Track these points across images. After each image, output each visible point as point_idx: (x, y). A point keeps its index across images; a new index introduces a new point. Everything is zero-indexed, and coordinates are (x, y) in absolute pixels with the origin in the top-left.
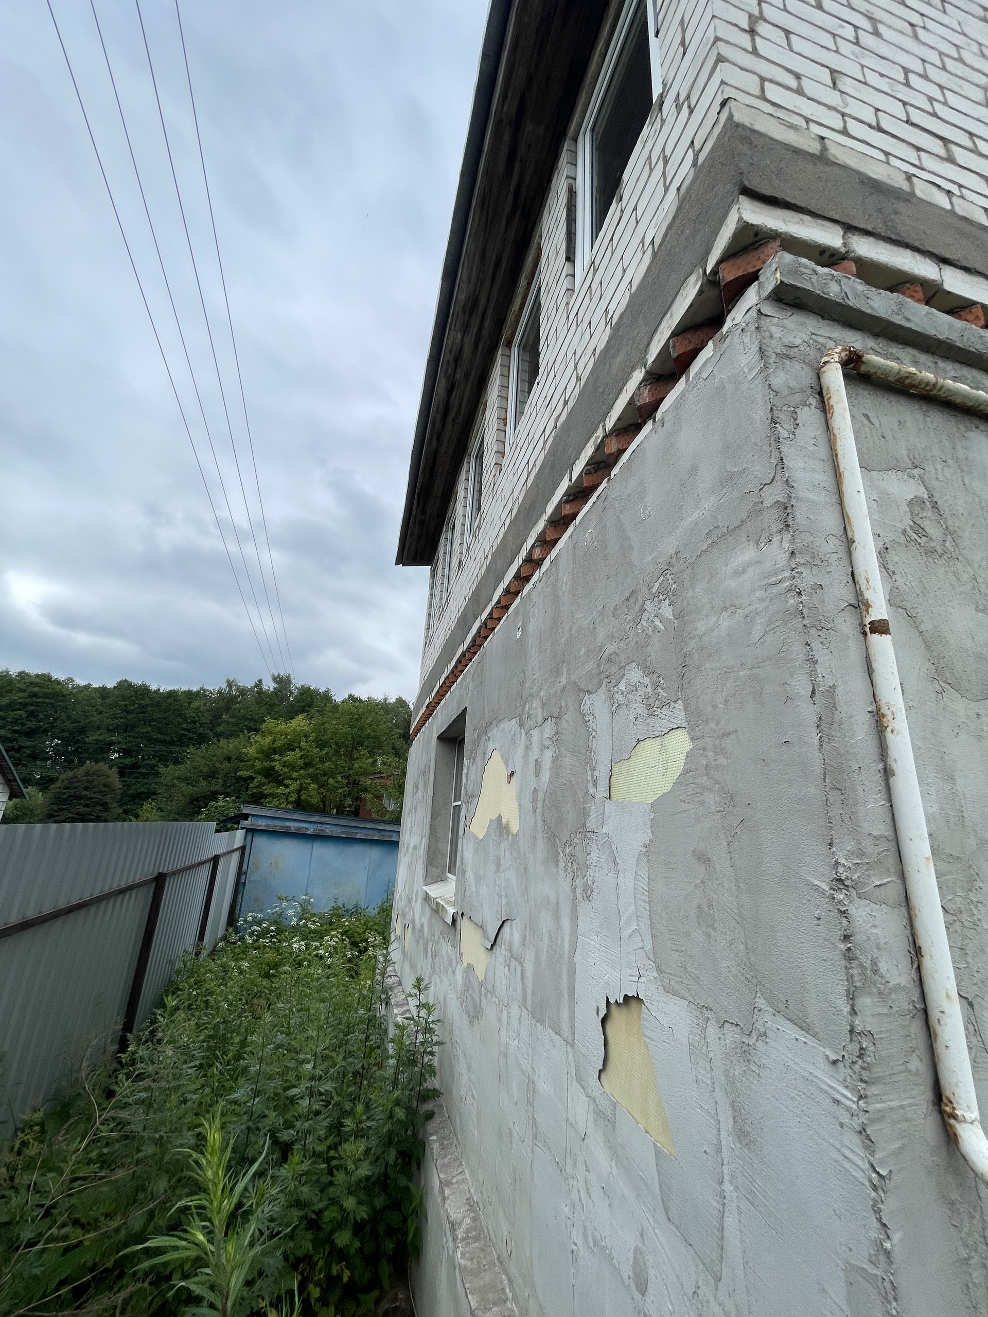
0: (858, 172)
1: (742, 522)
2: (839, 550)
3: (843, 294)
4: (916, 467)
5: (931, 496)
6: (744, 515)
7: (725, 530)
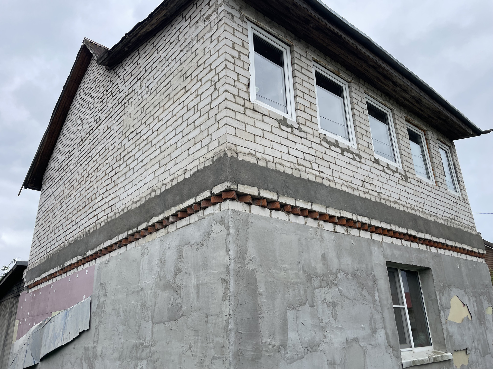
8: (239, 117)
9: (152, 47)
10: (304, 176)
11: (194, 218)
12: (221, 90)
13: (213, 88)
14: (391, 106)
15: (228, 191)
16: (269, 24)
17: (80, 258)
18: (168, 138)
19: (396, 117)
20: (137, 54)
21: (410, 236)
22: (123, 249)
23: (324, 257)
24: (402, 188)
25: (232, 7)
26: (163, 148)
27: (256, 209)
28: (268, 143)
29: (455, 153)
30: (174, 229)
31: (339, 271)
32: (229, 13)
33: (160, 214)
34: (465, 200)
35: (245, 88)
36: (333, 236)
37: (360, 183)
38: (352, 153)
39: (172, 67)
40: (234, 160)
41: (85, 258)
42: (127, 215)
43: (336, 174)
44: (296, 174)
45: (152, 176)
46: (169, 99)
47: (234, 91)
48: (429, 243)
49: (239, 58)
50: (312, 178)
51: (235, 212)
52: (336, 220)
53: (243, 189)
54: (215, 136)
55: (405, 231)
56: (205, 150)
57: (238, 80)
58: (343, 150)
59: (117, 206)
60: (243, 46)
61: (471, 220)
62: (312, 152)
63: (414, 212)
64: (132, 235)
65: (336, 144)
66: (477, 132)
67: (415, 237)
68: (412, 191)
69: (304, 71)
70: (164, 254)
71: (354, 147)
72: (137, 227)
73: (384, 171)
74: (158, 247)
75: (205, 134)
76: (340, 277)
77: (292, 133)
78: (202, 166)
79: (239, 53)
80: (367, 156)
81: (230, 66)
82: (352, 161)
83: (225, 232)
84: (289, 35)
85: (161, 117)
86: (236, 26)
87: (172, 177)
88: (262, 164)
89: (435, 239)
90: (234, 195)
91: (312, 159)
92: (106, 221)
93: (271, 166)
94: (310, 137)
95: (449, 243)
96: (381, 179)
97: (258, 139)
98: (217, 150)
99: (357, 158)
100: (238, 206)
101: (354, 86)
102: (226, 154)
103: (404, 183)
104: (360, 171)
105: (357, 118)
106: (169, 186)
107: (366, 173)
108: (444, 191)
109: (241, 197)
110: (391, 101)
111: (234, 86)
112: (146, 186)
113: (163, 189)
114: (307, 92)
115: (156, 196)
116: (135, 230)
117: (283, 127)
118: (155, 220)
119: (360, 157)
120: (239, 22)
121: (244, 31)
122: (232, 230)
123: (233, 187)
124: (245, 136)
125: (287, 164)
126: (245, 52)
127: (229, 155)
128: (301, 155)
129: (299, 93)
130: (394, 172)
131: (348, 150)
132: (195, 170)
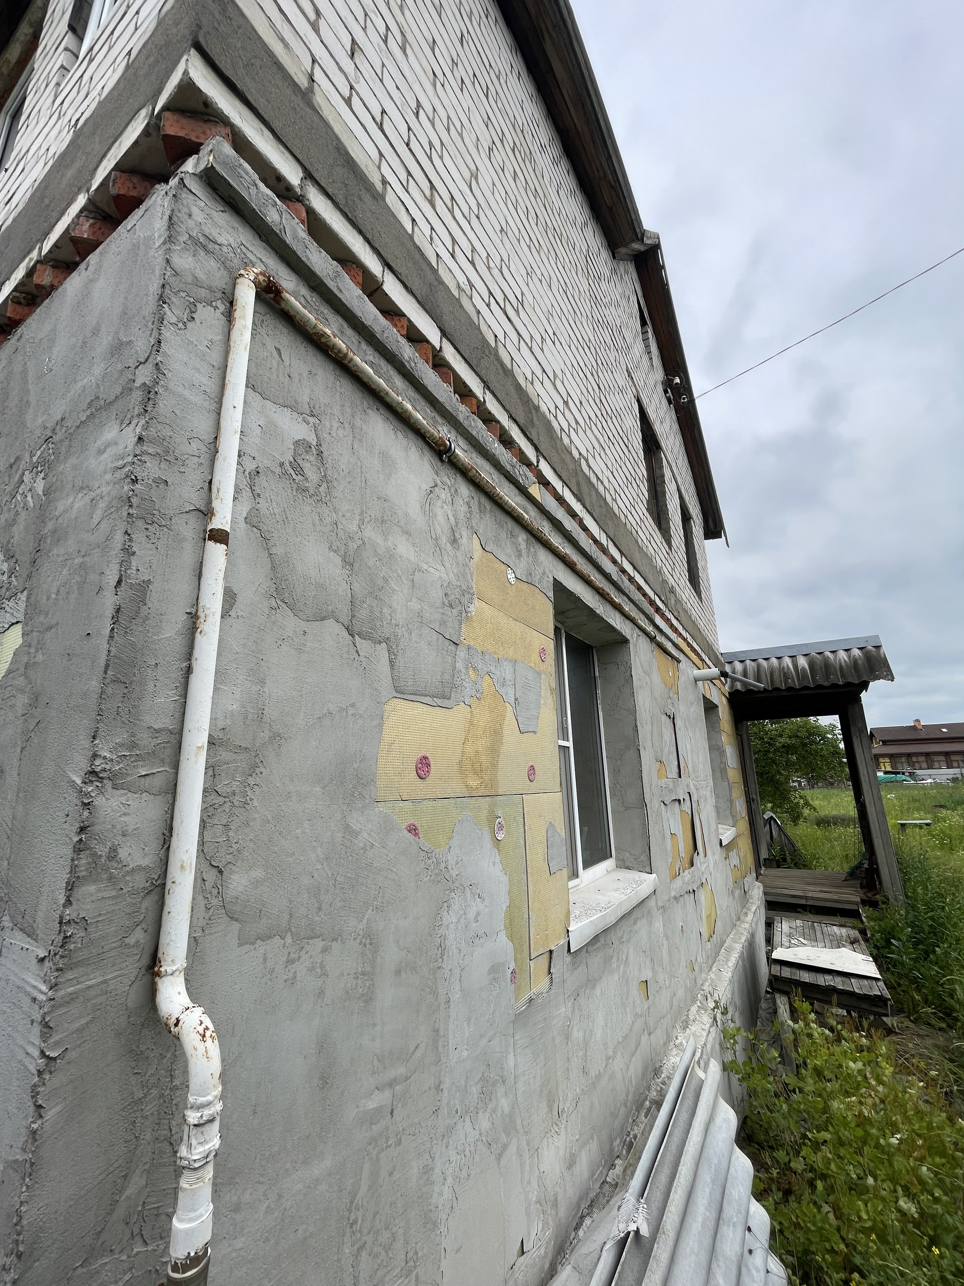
0: (337, 138)
1: (117, 397)
2: (202, 456)
3: (282, 227)
4: (314, 416)
5: (319, 445)
6: (119, 390)
7: (102, 402)
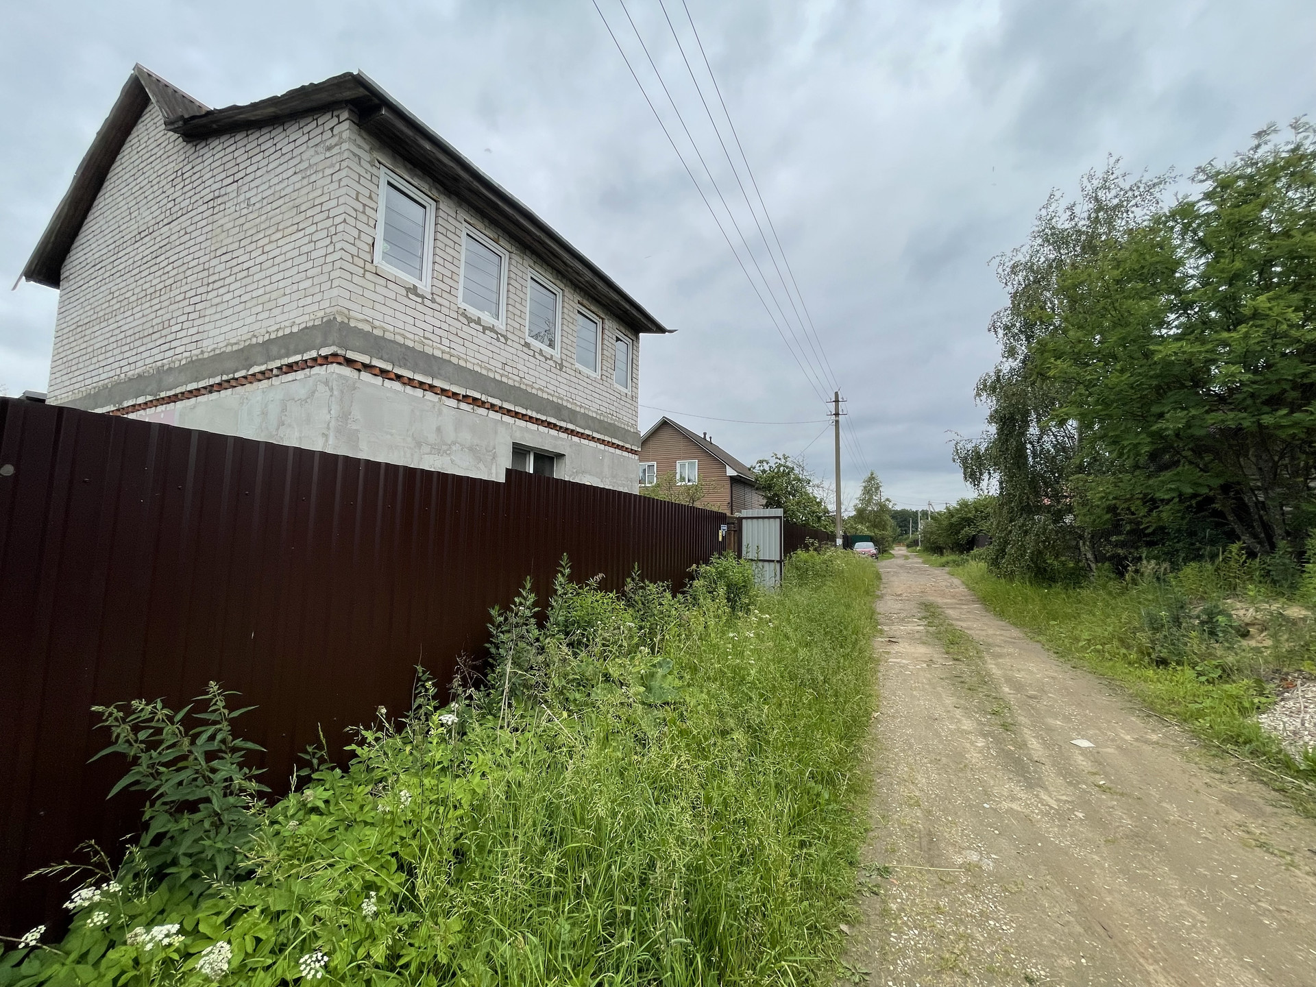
8: (356, 279)
9: (255, 143)
10: (428, 350)
11: (300, 375)
12: (338, 246)
13: (328, 240)
14: (562, 286)
15: (335, 355)
16: (410, 171)
17: (150, 398)
18: (274, 279)
19: (566, 299)
20: (232, 141)
21: (549, 423)
22: (215, 395)
23: (439, 429)
24: (554, 376)
25: (359, 147)
26: (268, 289)
27: (365, 376)
28: (391, 312)
29: (638, 347)
30: (279, 383)
31: (454, 443)
32: (355, 155)
33: (262, 364)
34: (634, 398)
35: (367, 248)
36: (454, 412)
37: (500, 365)
38: (497, 333)
39: (283, 189)
40: (344, 327)
41: (158, 400)
42: (219, 358)
43: (470, 353)
44: (419, 347)
45: (253, 318)
46: (278, 230)
47: (354, 251)
48: (572, 432)
49: (364, 212)
50: (438, 353)
51: (340, 376)
52: (461, 398)
53: (351, 355)
54: (326, 295)
55: (544, 418)
56: (315, 307)
57: (359, 237)
58: (485, 328)
59: (205, 343)
60: (370, 197)
61: (634, 418)
62: (445, 326)
63: (560, 401)
64: (228, 381)
65: (478, 322)
66: (660, 329)
67: (555, 425)
68: (565, 381)
69: (449, 234)
70: (266, 406)
71: (500, 325)
72: (234, 373)
73: (534, 356)
74: (259, 398)
75: (317, 289)
76: (454, 448)
77: (423, 303)
78: (310, 324)
79: (365, 205)
80: (516, 339)
81: (351, 221)
82: (494, 342)
83: (329, 393)
84: (437, 189)
85: (267, 249)
86: (363, 172)
87: (277, 326)
88: (377, 332)
89: (578, 429)
90: (341, 360)
91: (444, 334)
92: (189, 359)
93: (389, 336)
94: (444, 310)
95: (596, 435)
96: (528, 364)
97: (377, 306)
98: (328, 311)
99: (502, 339)
100: (346, 371)
101: (516, 258)
102: (335, 318)
103: (558, 372)
104: (502, 353)
105: (511, 295)
106: (273, 336)
107: (510, 356)
108: (608, 385)
109: (349, 362)
110: (564, 281)
111: (354, 245)
112: (246, 329)
113: (267, 337)
114: (450, 259)
115: (257, 343)
116: (231, 376)
117: (410, 295)
118: (256, 369)
119: (506, 338)
120: (368, 167)
121: (373, 178)
122: (336, 393)
123: (340, 352)
124: (362, 301)
125: (411, 336)
126: (373, 205)
127: (339, 319)
128: (430, 328)
129: (438, 259)
130: (546, 359)
131: (492, 329)
132: (303, 326)
